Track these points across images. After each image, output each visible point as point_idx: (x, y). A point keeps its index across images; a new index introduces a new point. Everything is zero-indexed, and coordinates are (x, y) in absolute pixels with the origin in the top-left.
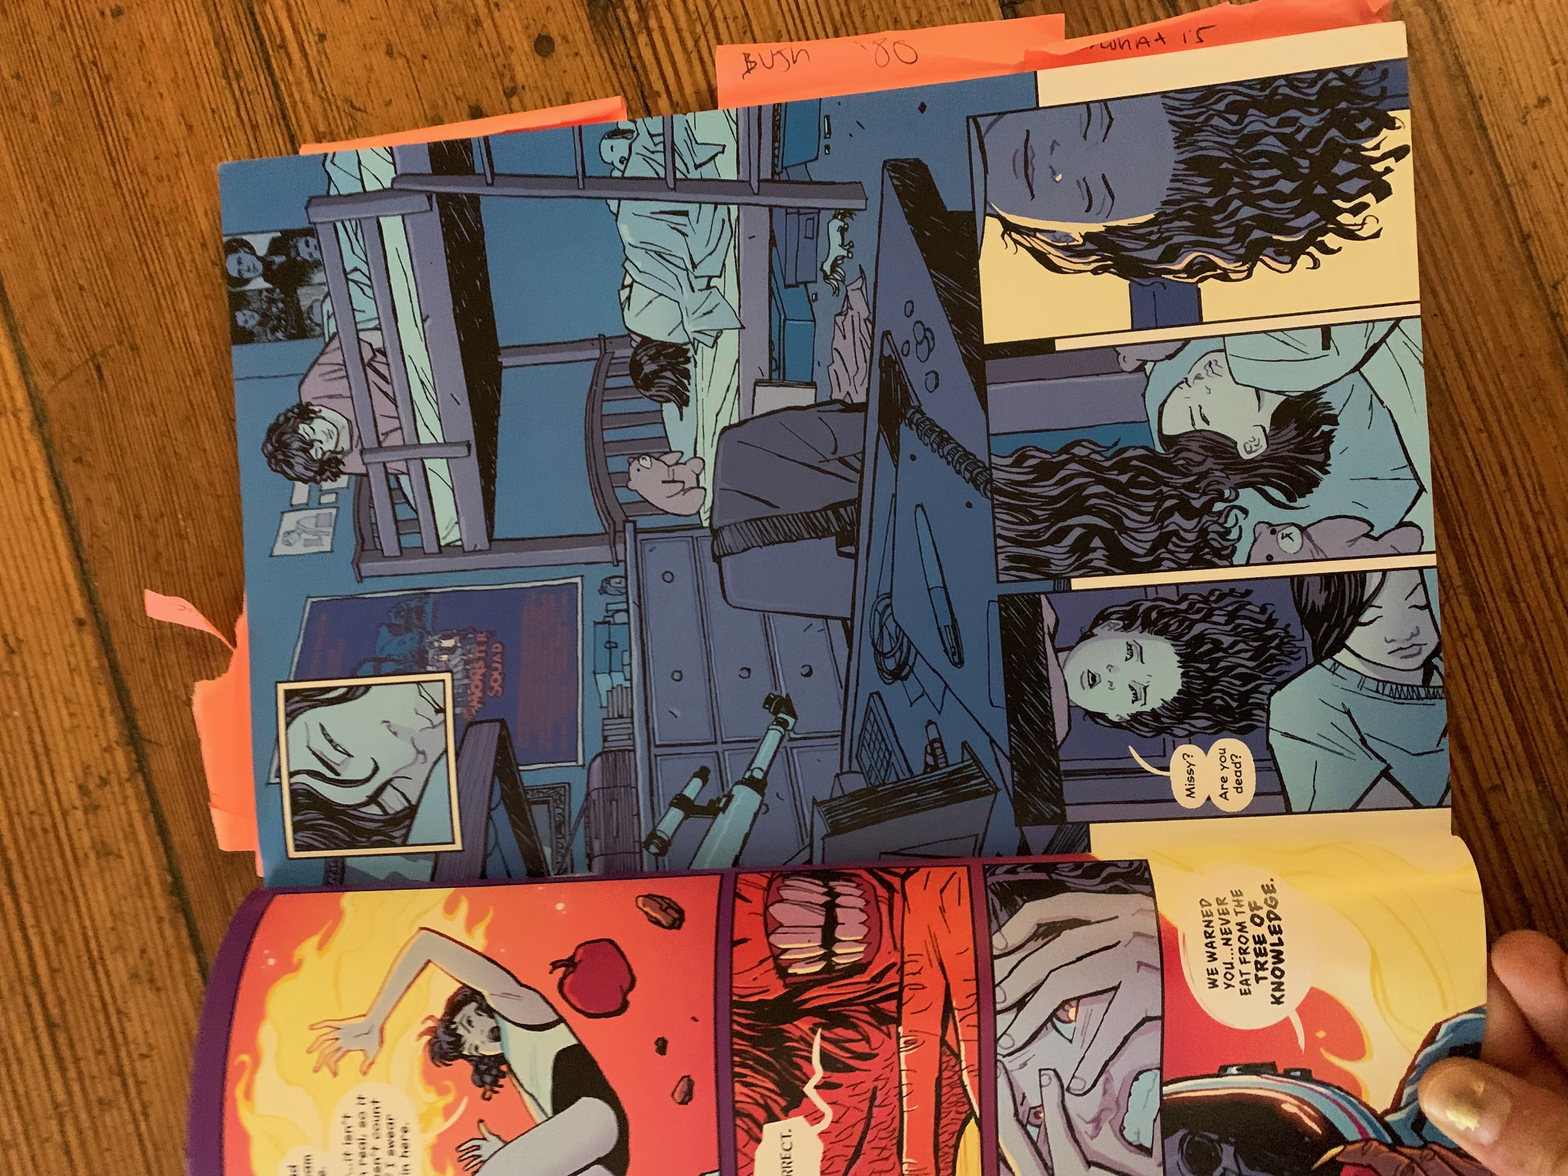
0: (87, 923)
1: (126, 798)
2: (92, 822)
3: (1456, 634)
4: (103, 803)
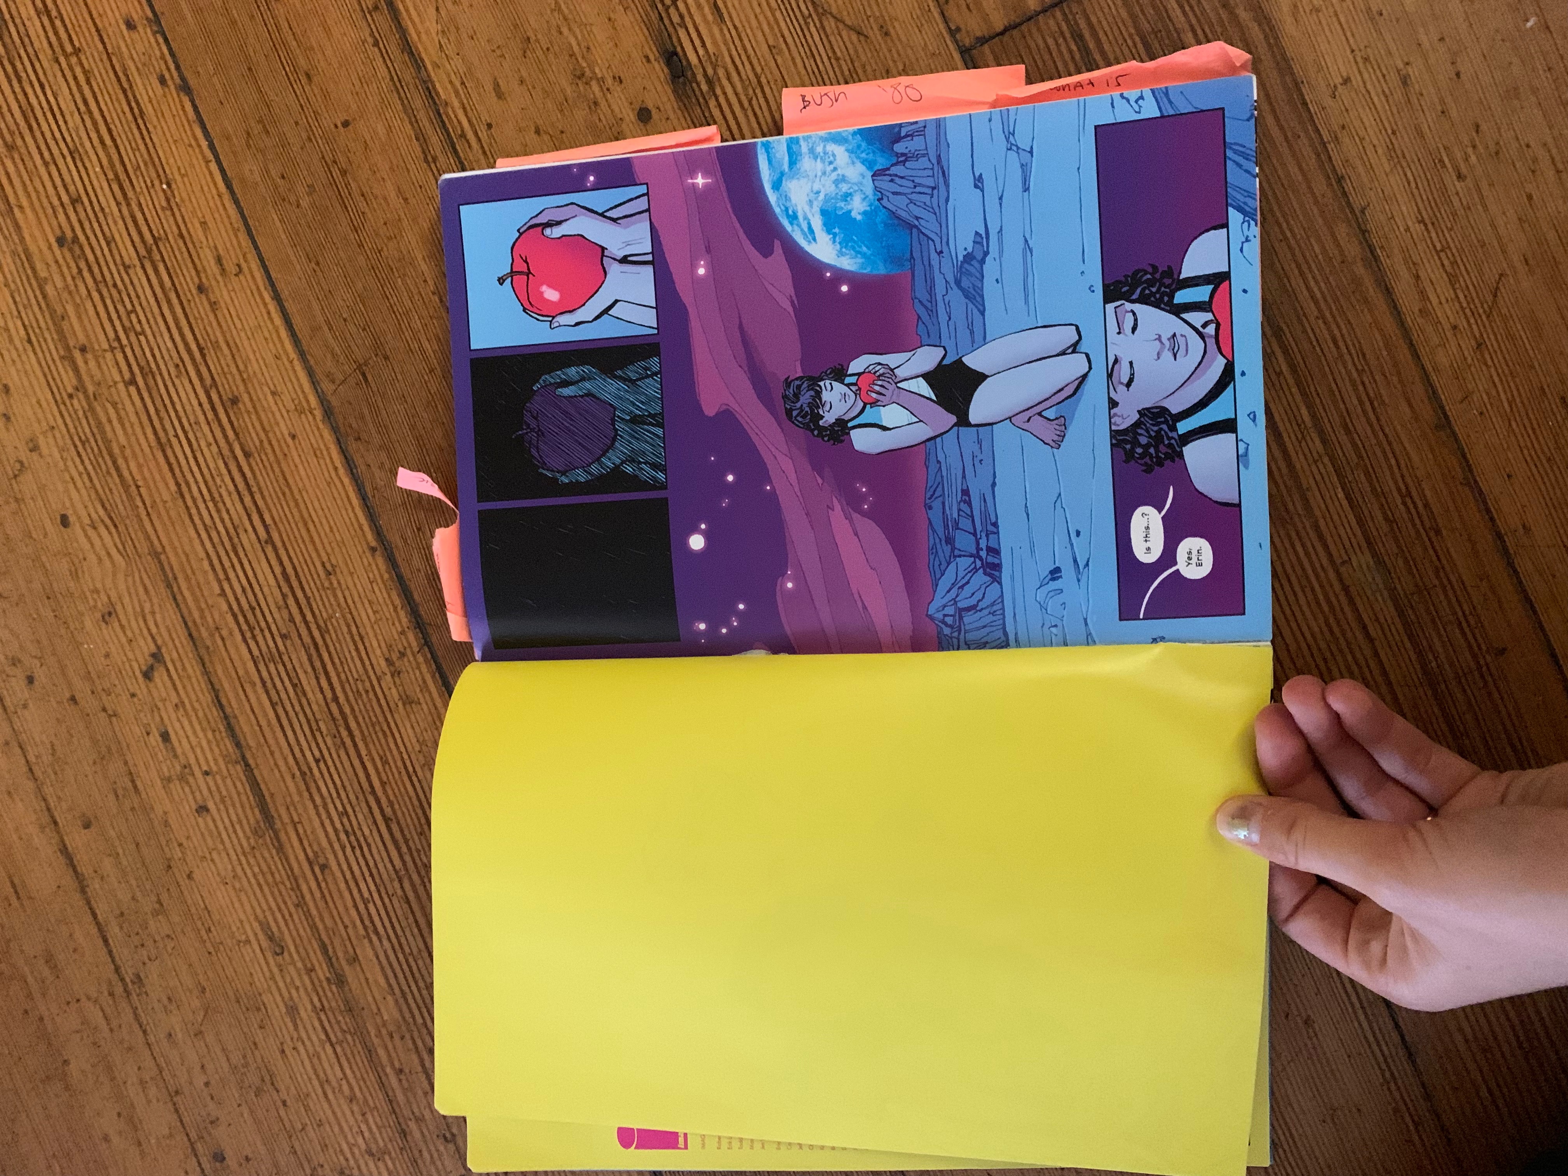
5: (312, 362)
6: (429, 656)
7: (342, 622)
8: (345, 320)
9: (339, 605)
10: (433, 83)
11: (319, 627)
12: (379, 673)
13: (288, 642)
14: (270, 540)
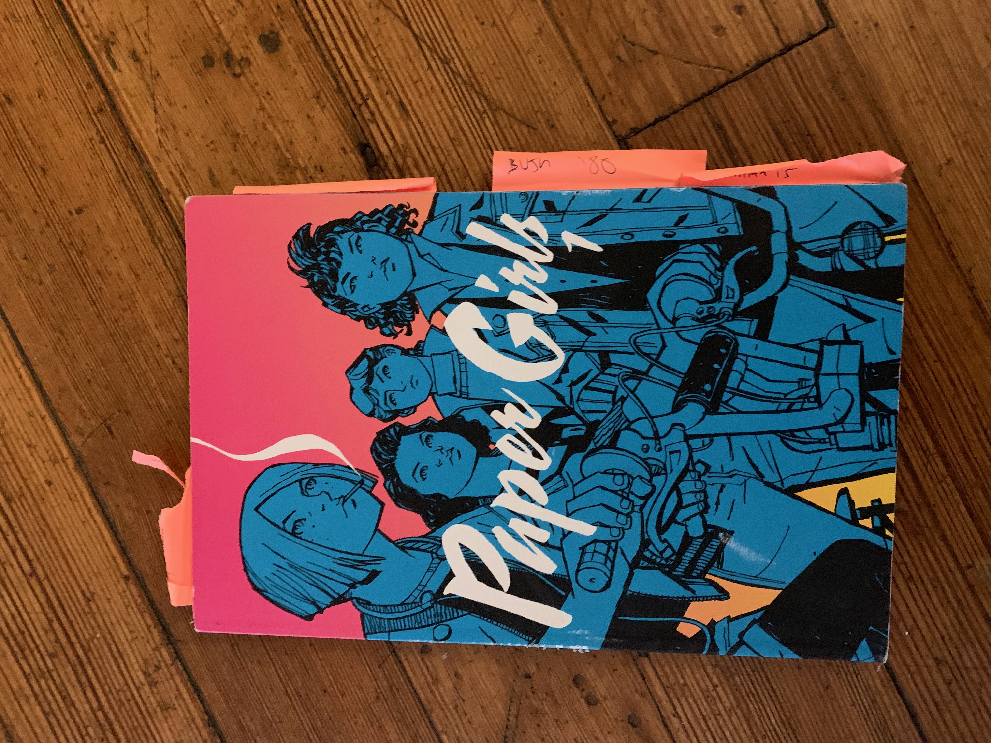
5: (63, 419)
6: (181, 668)
7: (102, 641)
8: (89, 381)
9: (99, 626)
10: (155, 175)
11: (82, 647)
12: (138, 684)
13: (56, 661)
14: (34, 573)
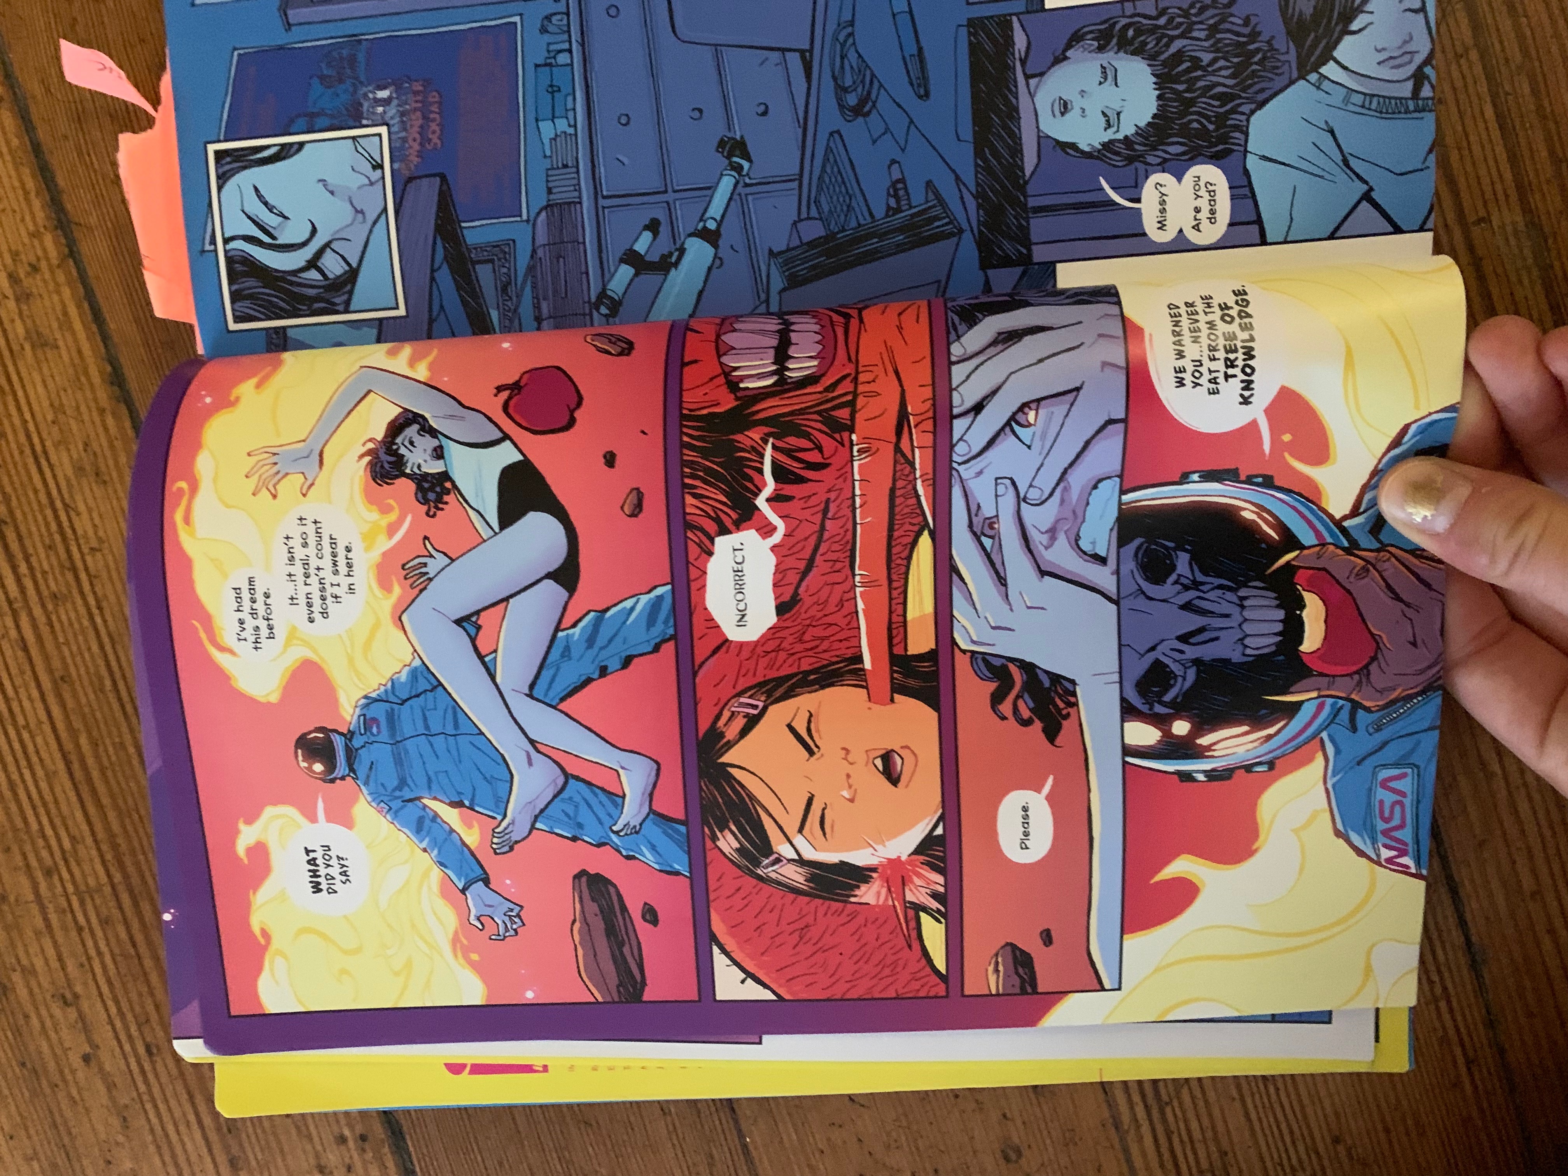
0: (28, 416)
1: (57, 284)
2: (26, 313)
3: (1451, 55)
4: (34, 290)
6: (75, 273)
